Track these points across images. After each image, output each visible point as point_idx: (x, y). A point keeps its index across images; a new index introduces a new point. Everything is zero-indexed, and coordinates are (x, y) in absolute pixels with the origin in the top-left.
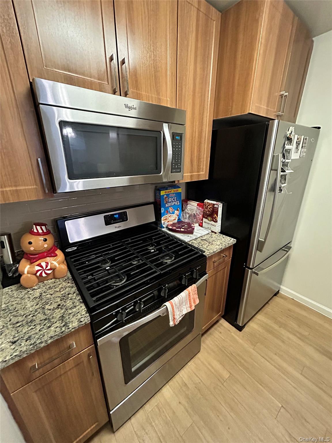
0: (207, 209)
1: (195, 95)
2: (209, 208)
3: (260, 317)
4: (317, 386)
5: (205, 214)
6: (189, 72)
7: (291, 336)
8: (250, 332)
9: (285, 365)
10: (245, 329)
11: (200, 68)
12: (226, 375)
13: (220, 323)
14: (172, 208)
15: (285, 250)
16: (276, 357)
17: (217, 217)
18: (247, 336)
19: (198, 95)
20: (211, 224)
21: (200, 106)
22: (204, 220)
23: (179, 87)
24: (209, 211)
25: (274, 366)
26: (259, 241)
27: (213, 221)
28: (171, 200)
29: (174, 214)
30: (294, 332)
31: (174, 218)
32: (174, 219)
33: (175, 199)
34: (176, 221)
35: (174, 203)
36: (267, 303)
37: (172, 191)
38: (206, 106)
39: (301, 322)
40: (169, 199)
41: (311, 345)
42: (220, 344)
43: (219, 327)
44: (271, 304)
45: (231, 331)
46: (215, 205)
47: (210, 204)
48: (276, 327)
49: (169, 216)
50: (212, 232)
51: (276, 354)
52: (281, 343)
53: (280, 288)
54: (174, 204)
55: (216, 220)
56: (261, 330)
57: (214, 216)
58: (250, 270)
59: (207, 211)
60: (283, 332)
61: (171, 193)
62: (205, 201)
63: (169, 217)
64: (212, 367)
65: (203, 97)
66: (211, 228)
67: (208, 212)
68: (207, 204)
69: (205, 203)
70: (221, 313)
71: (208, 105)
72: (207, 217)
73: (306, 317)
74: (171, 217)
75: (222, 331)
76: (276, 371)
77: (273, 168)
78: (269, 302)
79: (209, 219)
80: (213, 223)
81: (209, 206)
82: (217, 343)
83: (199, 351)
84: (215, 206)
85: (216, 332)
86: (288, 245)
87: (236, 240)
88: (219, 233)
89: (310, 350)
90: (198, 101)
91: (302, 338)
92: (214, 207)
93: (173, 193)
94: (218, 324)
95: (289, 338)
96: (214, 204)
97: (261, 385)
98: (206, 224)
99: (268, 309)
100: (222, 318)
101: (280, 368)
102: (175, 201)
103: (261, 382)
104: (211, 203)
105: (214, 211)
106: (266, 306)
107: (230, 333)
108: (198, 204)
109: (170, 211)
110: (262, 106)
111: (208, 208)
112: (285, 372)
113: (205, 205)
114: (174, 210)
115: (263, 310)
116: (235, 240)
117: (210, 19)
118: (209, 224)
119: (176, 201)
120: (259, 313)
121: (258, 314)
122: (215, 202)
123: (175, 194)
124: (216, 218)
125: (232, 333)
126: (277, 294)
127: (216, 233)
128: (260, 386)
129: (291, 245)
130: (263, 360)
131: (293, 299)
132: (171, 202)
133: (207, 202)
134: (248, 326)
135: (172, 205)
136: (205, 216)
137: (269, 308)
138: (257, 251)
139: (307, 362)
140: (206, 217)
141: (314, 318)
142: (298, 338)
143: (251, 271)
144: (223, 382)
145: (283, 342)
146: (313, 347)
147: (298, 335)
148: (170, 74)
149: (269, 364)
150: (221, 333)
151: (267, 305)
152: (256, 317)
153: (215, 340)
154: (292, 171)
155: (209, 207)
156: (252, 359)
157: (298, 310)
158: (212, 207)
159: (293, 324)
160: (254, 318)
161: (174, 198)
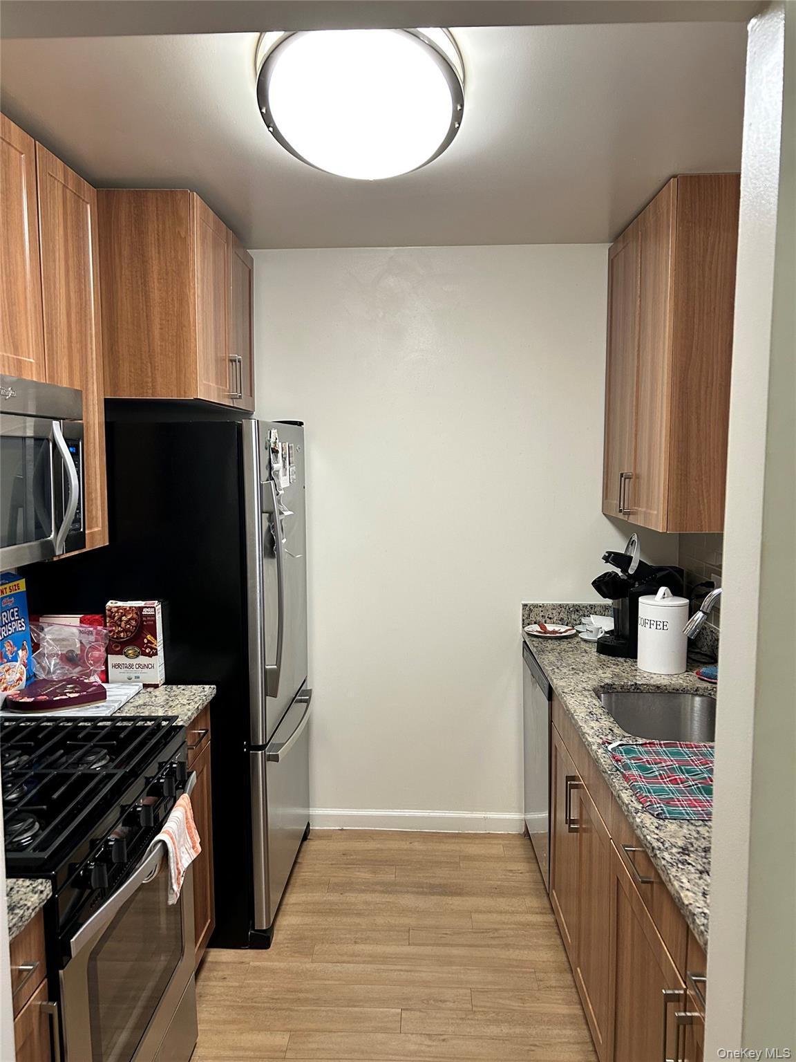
0: (120, 626)
1: (71, 347)
2: (128, 622)
3: (292, 898)
4: (438, 945)
5: (114, 642)
6: (60, 302)
7: (368, 897)
8: (290, 937)
9: (380, 949)
10: (277, 937)
11: (75, 292)
12: (281, 1040)
13: (212, 962)
14: (12, 643)
15: (301, 701)
16: (359, 948)
17: (156, 639)
18: (286, 949)
19: (76, 347)
20: (139, 665)
21: (81, 369)
22: (113, 659)
23: (47, 333)
24: (125, 630)
25: (364, 962)
26: (266, 672)
27: (144, 654)
28: (7, 619)
29: (17, 661)
30: (369, 888)
31: (18, 675)
32: (17, 678)
33: (16, 614)
34: (23, 684)
35: (14, 627)
36: (295, 862)
37: (6, 588)
38: (90, 370)
39: (375, 862)
40: (3, 614)
41: (408, 892)
42: (238, 1000)
43: (210, 970)
44: (305, 861)
45: (247, 960)
46: (144, 610)
47: (126, 611)
48: (334, 897)
49: (7, 668)
50: (146, 686)
51: (355, 942)
52: (357, 920)
53: (308, 816)
54: (15, 629)
55: (152, 648)
56: (308, 920)
57: (145, 641)
58: (260, 752)
59: (119, 632)
60: (351, 897)
61: (5, 595)
62: (109, 604)
63: (6, 671)
64: (245, 1049)
65: (84, 350)
66: (138, 678)
67: (122, 635)
68: (117, 612)
69: (109, 610)
70: (209, 921)
71: (92, 367)
72: (122, 650)
73: (378, 850)
74: (10, 671)
75: (227, 973)
76: (370, 967)
77: (264, 510)
78: (299, 860)
79: (130, 652)
80: (143, 660)
81: (125, 615)
82: (228, 1003)
83: (196, 1044)
84: (143, 613)
85: (211, 983)
86: (303, 688)
87: (215, 686)
88: (163, 684)
89: (409, 900)
90: (76, 363)
91: (388, 888)
92: (142, 616)
93: (10, 596)
94: (207, 965)
95: (366, 903)
96: (141, 609)
97: (355, 1006)
98: (123, 670)
99: (303, 873)
100: (208, 950)
101: (373, 959)
102: (15, 620)
103: (352, 1002)
104: (130, 607)
105: (144, 626)
106: (296, 869)
107: (247, 965)
108: (80, 618)
109: (8, 653)
110: (211, 384)
111: (123, 623)
112: (385, 959)
113: (110, 617)
114: (15, 649)
115: (292, 881)
116: (212, 686)
117: (81, 201)
118: (131, 666)
119: (17, 620)
120: (289, 890)
121: (287, 895)
122: (141, 604)
123: (13, 599)
124: (153, 643)
125: (251, 964)
126: (306, 836)
127: (156, 686)
128: (356, 1009)
129: (306, 687)
130: (339, 967)
131: (342, 830)
132: (7, 624)
133: (117, 607)
134: (278, 930)
135: (10, 633)
136: (116, 646)
137: (303, 870)
138: (267, 697)
139: (410, 921)
140: (118, 649)
141: (394, 845)
142: (382, 892)
143: (262, 753)
144: (282, 1055)
145: (359, 914)
146: (412, 893)
147: (378, 887)
148: (33, 308)
149: (352, 965)
150: (225, 978)
151: (297, 866)
152: (284, 902)
153: (220, 1001)
154: (291, 513)
155: (124, 618)
156: (319, 979)
157: (359, 845)
158: (135, 616)
159: (364, 875)
160: (283, 907)
161: (12, 610)
